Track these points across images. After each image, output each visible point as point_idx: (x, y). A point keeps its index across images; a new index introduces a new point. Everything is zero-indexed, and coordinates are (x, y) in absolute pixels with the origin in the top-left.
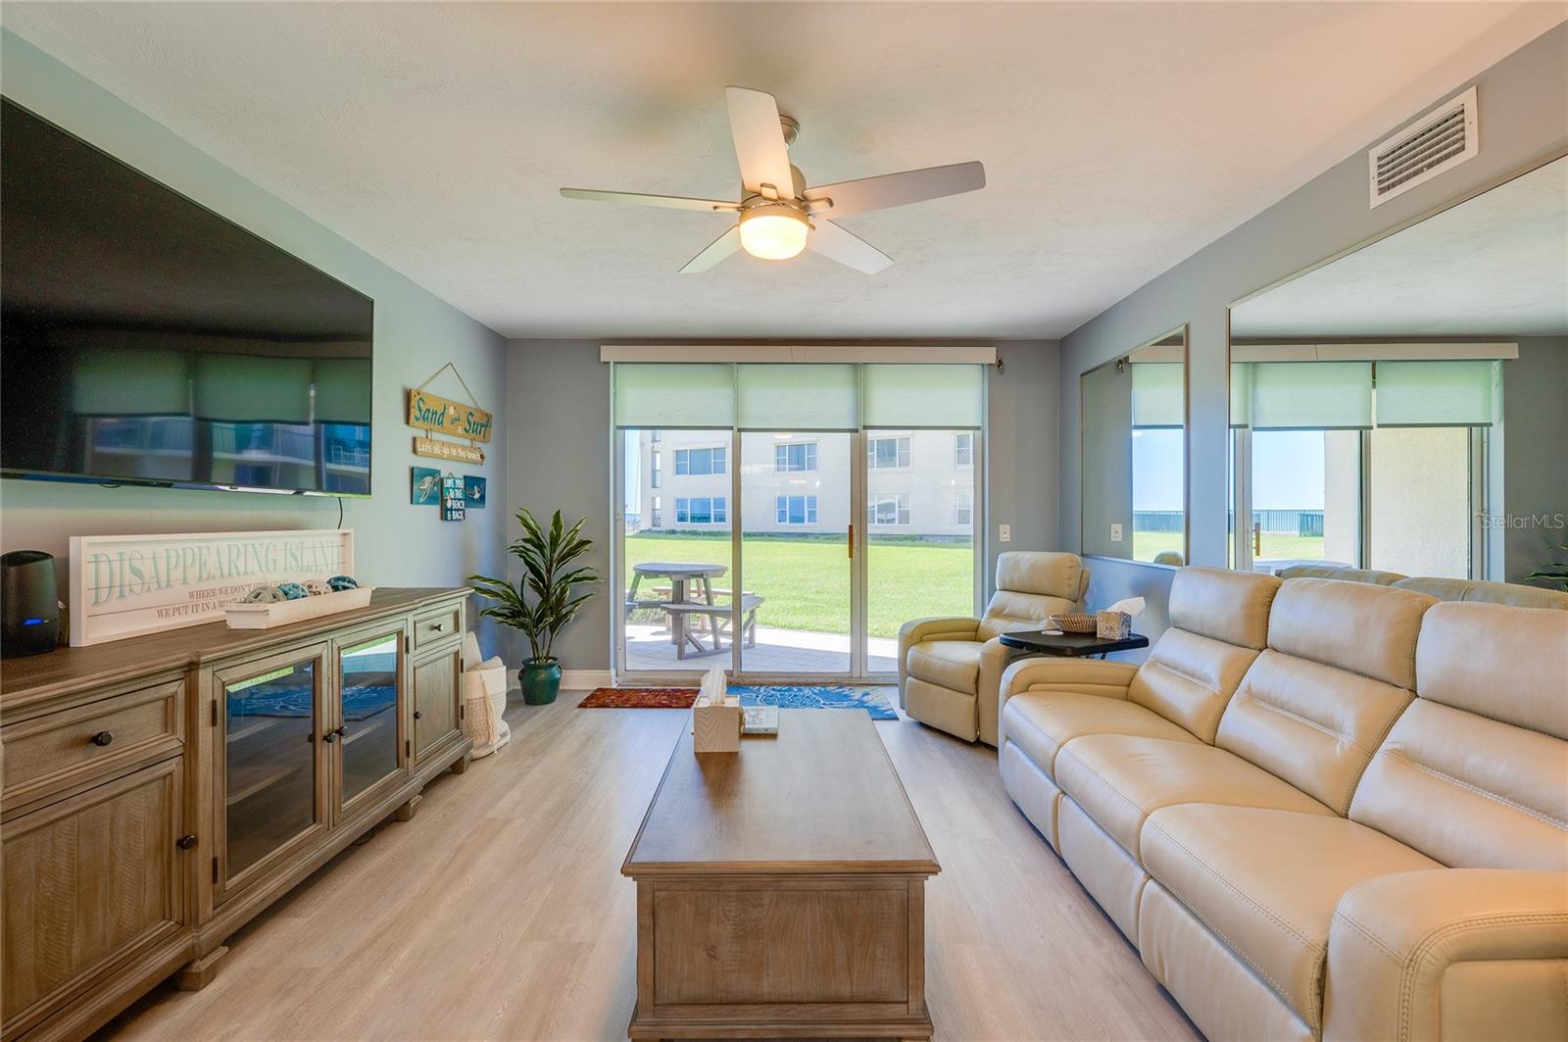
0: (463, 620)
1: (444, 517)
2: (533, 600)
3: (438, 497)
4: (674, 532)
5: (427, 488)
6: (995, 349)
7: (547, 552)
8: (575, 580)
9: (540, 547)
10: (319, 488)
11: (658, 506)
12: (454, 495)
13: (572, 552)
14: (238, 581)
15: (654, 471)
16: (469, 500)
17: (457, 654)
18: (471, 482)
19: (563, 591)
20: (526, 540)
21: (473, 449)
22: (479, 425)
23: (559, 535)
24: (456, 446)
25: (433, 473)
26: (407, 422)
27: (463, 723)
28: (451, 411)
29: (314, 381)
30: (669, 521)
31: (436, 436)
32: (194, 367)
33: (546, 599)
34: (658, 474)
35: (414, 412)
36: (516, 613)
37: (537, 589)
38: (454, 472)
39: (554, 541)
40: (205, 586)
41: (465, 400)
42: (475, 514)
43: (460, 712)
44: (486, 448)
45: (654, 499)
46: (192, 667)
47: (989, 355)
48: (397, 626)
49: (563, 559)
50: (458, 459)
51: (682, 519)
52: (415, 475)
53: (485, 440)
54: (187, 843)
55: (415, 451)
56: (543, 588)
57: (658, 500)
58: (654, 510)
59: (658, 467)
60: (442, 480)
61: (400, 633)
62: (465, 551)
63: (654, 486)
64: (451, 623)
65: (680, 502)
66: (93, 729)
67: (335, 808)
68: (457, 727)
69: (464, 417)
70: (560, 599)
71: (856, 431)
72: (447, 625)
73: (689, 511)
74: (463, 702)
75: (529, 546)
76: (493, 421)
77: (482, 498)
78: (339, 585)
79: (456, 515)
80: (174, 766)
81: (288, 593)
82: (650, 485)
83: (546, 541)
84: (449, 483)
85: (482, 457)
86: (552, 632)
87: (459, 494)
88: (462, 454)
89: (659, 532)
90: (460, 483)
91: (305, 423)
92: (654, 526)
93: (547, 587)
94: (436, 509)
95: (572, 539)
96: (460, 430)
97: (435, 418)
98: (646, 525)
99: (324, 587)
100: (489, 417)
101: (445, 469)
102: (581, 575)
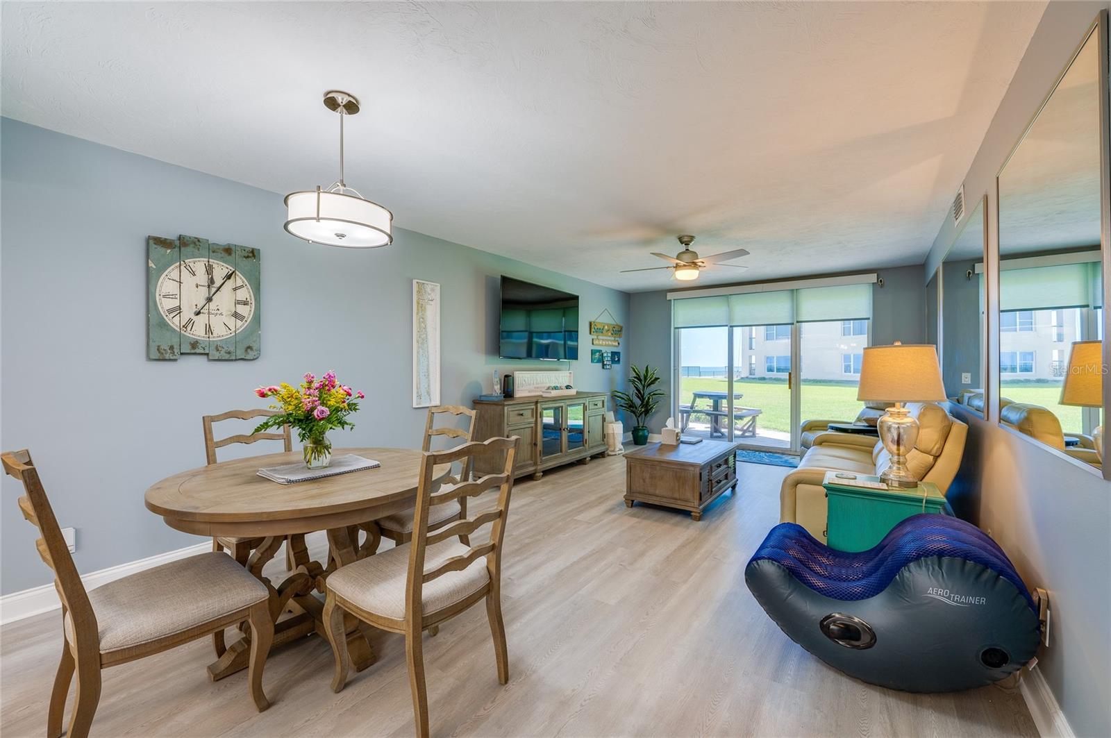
0: (605, 404)
1: (603, 368)
2: (637, 402)
3: (601, 360)
4: (763, 379)
5: (598, 357)
6: (876, 274)
7: (643, 383)
8: (654, 394)
9: (640, 380)
10: (566, 359)
11: (753, 361)
12: (607, 360)
13: (652, 383)
14: (544, 385)
15: (751, 339)
16: (613, 361)
17: (603, 415)
18: (614, 354)
19: (649, 399)
20: (635, 377)
21: (615, 341)
22: (617, 331)
23: (647, 374)
24: (608, 340)
25: (600, 351)
26: (590, 333)
27: (605, 440)
28: (606, 327)
29: (564, 316)
30: (761, 371)
31: (600, 337)
32: (529, 314)
33: (643, 402)
34: (754, 340)
35: (593, 330)
36: (631, 406)
37: (638, 397)
38: (607, 351)
39: (645, 378)
40: (537, 386)
41: (612, 322)
42: (616, 366)
43: (604, 436)
44: (620, 340)
45: (750, 357)
46: (537, 402)
47: (873, 278)
48: (584, 402)
49: (649, 385)
50: (609, 345)
51: (770, 370)
52: (593, 352)
53: (620, 337)
54: (535, 445)
55: (593, 344)
56: (641, 397)
57: (754, 358)
58: (751, 364)
59: (754, 336)
60: (603, 354)
61: (584, 404)
62: (611, 381)
63: (751, 348)
64: (601, 404)
65: (769, 359)
66: (521, 412)
67: (566, 452)
68: (603, 440)
69: (611, 329)
70: (648, 402)
71: (793, 324)
72: (600, 404)
73: (775, 365)
74: (605, 432)
75: (636, 380)
76: (624, 329)
77: (619, 360)
78: (568, 387)
79: (608, 367)
80: (533, 425)
81: (556, 388)
82: (748, 348)
83: (642, 378)
84: (605, 355)
85: (619, 344)
86: (645, 415)
87: (609, 359)
88: (610, 343)
89: (754, 379)
90: (610, 355)
91: (561, 332)
92: (751, 374)
93: (643, 396)
94: (600, 364)
95: (652, 377)
96: (610, 334)
97: (600, 331)
98: (745, 374)
99: (564, 387)
100: (621, 328)
101: (604, 349)
102: (656, 392)
